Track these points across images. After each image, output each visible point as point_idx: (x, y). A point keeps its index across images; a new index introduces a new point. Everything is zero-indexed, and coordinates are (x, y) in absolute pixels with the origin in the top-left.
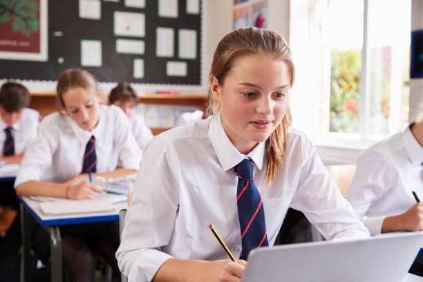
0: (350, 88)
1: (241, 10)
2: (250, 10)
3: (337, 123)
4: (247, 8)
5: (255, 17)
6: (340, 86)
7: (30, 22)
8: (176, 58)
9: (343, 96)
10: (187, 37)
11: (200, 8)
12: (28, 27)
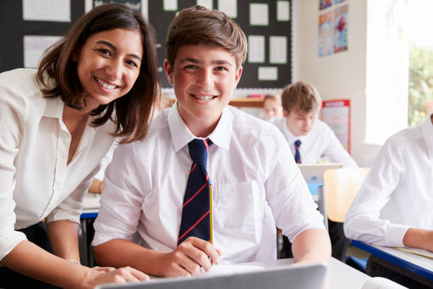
1: (326, 15)
2: (333, 15)
4: (330, 13)
5: (337, 21)
8: (267, 63)
10: (278, 43)
11: (291, 15)
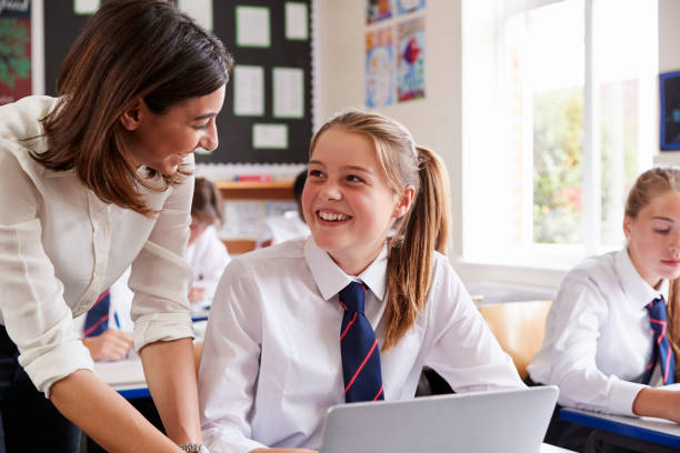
0: (575, 163)
1: (380, 33)
2: (395, 34)
3: (553, 224)
4: (389, 29)
5: (403, 46)
6: (557, 161)
7: (13, 62)
8: (268, 117)
9: (562, 178)
10: (288, 81)
11: (310, 30)
12: (11, 70)
